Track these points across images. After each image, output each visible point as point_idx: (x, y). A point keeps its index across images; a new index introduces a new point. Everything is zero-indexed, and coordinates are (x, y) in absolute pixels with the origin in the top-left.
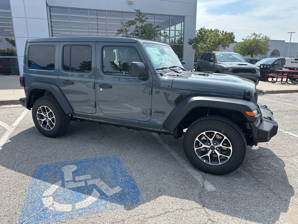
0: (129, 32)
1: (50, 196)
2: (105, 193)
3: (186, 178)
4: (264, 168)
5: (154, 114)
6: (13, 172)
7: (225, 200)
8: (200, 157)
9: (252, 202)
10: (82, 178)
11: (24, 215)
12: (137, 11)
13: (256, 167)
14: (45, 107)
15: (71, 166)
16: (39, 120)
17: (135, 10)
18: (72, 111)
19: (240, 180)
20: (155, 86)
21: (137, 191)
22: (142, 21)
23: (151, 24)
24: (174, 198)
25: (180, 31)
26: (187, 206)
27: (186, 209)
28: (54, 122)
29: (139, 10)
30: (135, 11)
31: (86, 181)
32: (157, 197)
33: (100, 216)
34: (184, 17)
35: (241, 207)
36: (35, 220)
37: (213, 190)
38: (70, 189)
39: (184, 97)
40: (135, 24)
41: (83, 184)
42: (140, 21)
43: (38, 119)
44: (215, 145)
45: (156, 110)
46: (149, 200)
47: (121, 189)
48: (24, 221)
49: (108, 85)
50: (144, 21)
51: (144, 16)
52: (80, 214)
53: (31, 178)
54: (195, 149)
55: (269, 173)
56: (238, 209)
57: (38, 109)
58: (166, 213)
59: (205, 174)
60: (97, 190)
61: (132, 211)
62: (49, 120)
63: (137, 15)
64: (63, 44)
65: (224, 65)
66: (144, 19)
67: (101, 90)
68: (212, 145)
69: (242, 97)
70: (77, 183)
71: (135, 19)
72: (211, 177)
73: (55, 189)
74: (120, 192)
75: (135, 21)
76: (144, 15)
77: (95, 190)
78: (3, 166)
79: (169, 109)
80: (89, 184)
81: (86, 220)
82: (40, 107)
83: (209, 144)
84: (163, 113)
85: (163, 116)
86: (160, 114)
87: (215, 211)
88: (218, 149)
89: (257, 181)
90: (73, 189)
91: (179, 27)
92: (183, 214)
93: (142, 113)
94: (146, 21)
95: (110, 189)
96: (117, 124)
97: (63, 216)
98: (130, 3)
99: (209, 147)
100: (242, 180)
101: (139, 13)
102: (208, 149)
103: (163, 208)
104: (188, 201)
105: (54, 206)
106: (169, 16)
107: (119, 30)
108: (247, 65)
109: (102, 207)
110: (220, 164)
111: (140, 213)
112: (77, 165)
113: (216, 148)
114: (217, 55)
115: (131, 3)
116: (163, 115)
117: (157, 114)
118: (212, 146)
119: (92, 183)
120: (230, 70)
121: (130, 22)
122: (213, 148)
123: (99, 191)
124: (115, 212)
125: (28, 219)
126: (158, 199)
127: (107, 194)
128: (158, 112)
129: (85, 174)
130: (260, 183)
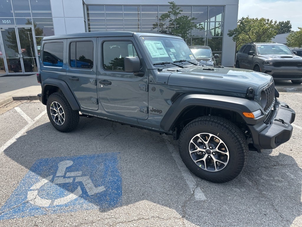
0: (165, 26)
1: (36, 190)
2: (88, 191)
3: (177, 184)
4: (276, 178)
5: (151, 112)
6: (16, 163)
7: (211, 213)
8: (195, 162)
9: (243, 219)
10: (73, 174)
11: (6, 206)
12: (171, 3)
13: (265, 177)
14: (56, 102)
15: (68, 162)
17: (168, 2)
19: (238, 190)
21: (119, 193)
22: (176, 14)
23: (186, 17)
24: (155, 204)
25: (220, 22)
26: (165, 215)
27: (163, 217)
28: (64, 117)
29: (173, 2)
30: (169, 4)
31: (74, 178)
32: (137, 201)
33: (72, 215)
35: (228, 222)
36: (13, 212)
37: (201, 200)
38: (57, 184)
39: (181, 94)
40: (169, 17)
41: (71, 180)
43: (51, 114)
44: (211, 149)
46: (127, 204)
47: (105, 189)
48: (4, 212)
51: (178, 9)
52: (55, 211)
53: (28, 171)
54: (190, 152)
55: (280, 185)
56: (222, 224)
58: (140, 219)
59: (200, 180)
60: (81, 188)
61: (105, 214)
62: (60, 115)
63: (171, 8)
65: (264, 58)
66: (178, 11)
68: (208, 148)
70: (66, 178)
71: (169, 12)
72: (206, 184)
73: (44, 183)
74: (102, 192)
75: (168, 14)
76: (179, 7)
77: (79, 188)
78: (10, 157)
79: (165, 108)
80: (76, 181)
81: (58, 217)
82: (53, 103)
83: (205, 147)
84: (160, 111)
87: (194, 223)
88: (214, 153)
89: (261, 193)
90: (60, 185)
91: (219, 17)
92: (157, 222)
94: (180, 14)
95: (94, 188)
97: (38, 211)
100: (243, 190)
101: (173, 6)
102: (204, 153)
103: (138, 213)
104: (168, 209)
105: (35, 200)
106: (207, 6)
107: (154, 25)
108: (292, 57)
109: (79, 206)
110: (216, 170)
111: (113, 217)
112: (74, 161)
114: (258, 47)
116: (160, 113)
117: (154, 112)
119: (80, 180)
120: (271, 63)
121: (164, 15)
122: (208, 152)
123: (83, 189)
124: (88, 213)
125: (7, 210)
126: (137, 203)
127: (89, 193)
129: (77, 170)
130: (264, 196)
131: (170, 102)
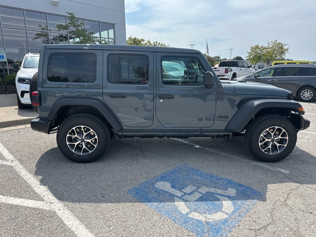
16: (69, 144)
18: (122, 127)
20: (219, 93)
29: (72, 13)
34: (114, 25)
39: (245, 101)
42: (75, 26)
45: (220, 115)
49: (170, 95)
50: (79, 26)
57: (70, 131)
64: (108, 53)
67: (161, 101)
69: (286, 98)
84: (226, 117)
85: (226, 120)
86: (223, 119)
93: (206, 119)
96: (173, 134)
98: (54, 3)
99: (270, 140)
102: (269, 142)
113: (276, 140)
115: (56, 4)
117: (220, 119)
118: (273, 139)
122: (273, 140)
128: (222, 117)
131: (236, 109)
